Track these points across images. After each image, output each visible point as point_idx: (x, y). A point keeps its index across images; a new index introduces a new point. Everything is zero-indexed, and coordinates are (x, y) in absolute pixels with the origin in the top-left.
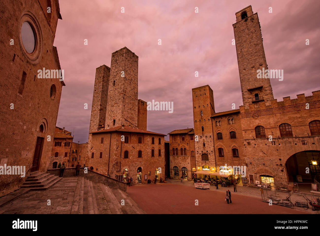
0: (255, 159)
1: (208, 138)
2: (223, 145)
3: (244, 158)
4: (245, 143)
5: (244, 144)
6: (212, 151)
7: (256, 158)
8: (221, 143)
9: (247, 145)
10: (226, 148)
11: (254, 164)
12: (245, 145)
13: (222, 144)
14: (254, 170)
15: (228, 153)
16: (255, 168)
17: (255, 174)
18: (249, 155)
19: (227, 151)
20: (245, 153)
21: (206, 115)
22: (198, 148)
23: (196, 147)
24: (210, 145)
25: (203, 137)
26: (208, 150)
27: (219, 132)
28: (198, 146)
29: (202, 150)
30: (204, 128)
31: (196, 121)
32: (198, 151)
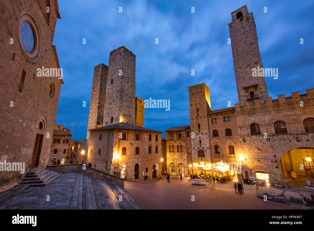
1: (204, 135)
4: (241, 140)
6: (208, 148)
9: (242, 142)
10: (221, 145)
12: (240, 142)
13: (218, 141)
15: (224, 150)
19: (223, 148)
21: (202, 112)
22: (194, 145)
23: (192, 144)
24: (206, 142)
25: (200, 134)
26: (205, 146)
27: (215, 129)
28: (194, 143)
29: (198, 147)
30: (200, 125)
31: (192, 118)
32: (194, 148)
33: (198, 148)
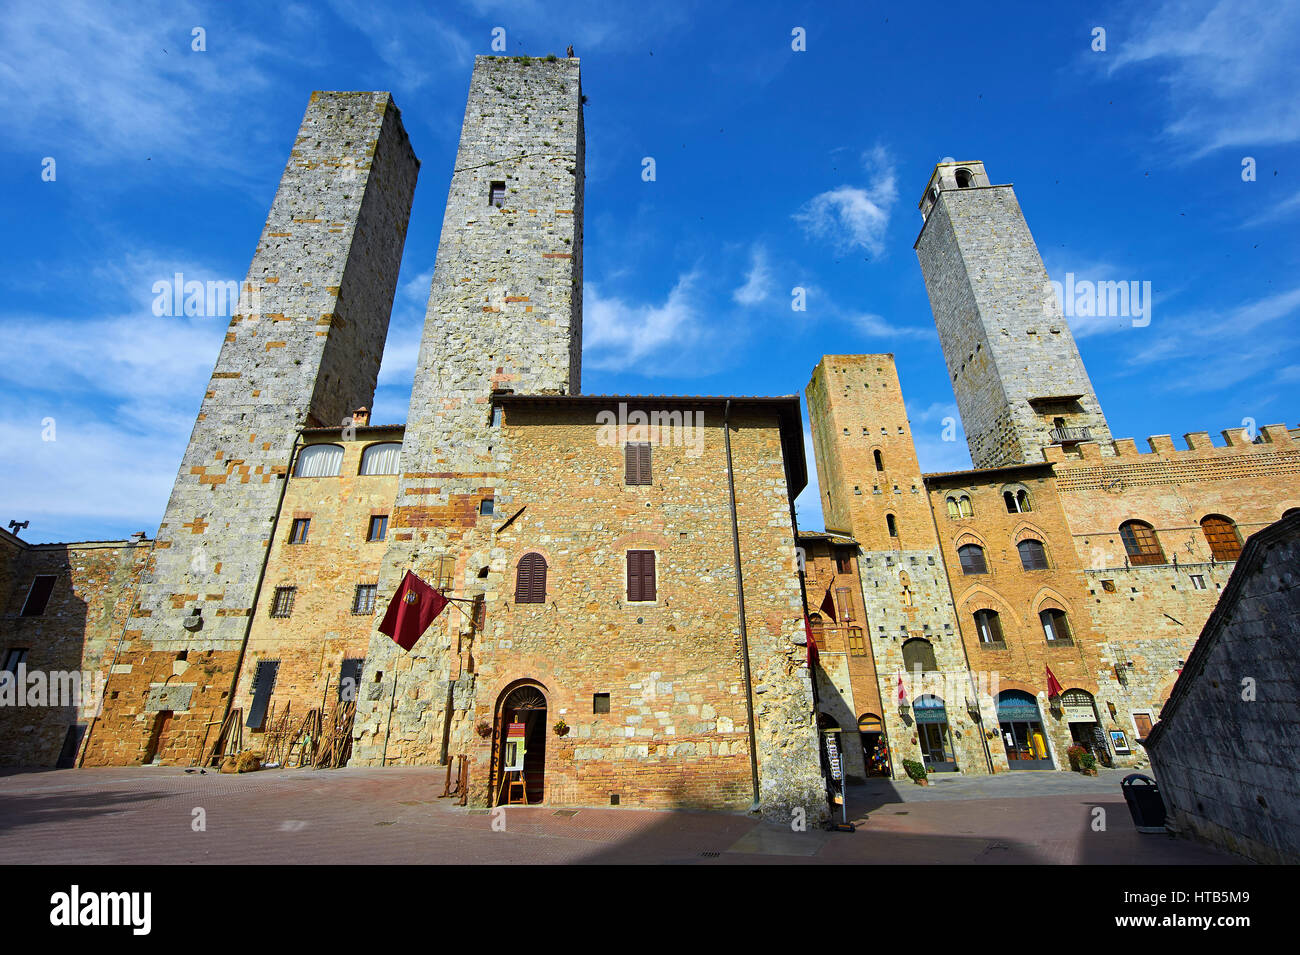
0: (1142, 646)
1: (920, 567)
2: (998, 597)
3: (1099, 645)
4: (1094, 584)
5: (1088, 589)
6: (947, 626)
7: (1148, 641)
8: (985, 590)
9: (1100, 591)
10: (1011, 610)
11: (1145, 669)
12: (1093, 592)
13: (992, 593)
14: (1149, 693)
15: (1028, 631)
16: (1153, 685)
17: (1155, 710)
18: (1117, 634)
19: (1018, 622)
20: (1100, 625)
21: (898, 468)
22: (881, 615)
23: (870, 607)
24: (935, 596)
25: (901, 562)
26: (930, 619)
27: (969, 540)
28: (878, 602)
29: (902, 622)
30: (898, 522)
31: (856, 488)
32: (881, 629)
33: (903, 628)
